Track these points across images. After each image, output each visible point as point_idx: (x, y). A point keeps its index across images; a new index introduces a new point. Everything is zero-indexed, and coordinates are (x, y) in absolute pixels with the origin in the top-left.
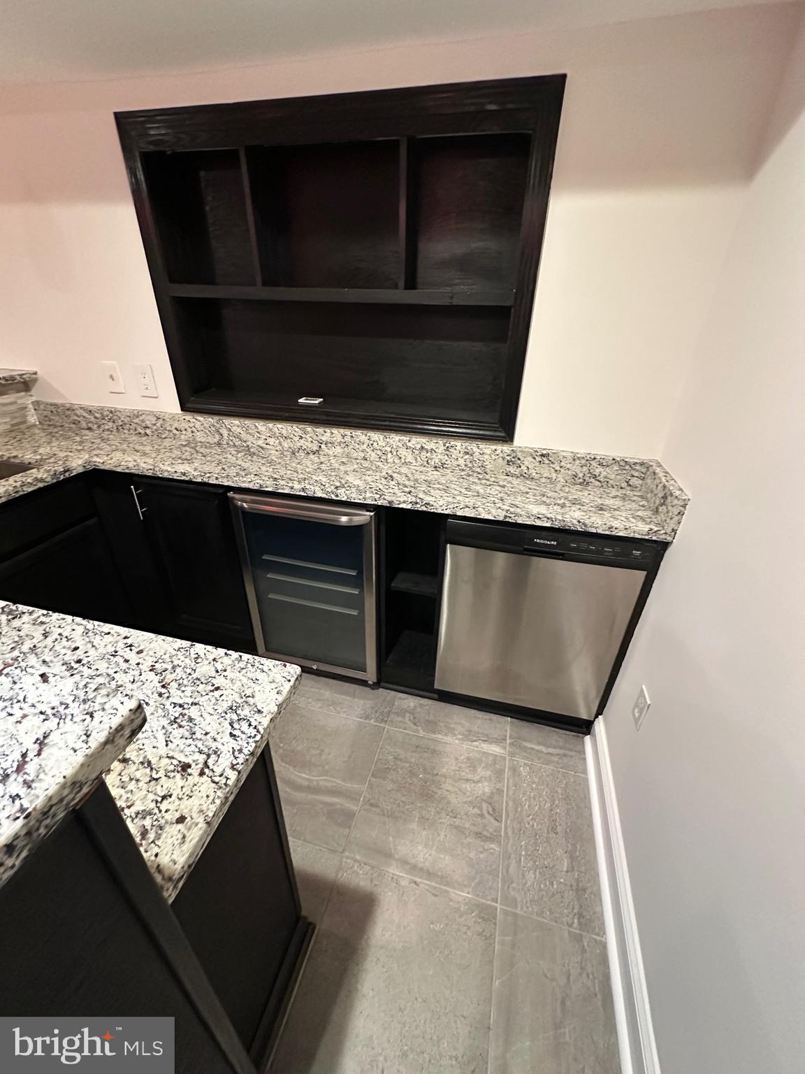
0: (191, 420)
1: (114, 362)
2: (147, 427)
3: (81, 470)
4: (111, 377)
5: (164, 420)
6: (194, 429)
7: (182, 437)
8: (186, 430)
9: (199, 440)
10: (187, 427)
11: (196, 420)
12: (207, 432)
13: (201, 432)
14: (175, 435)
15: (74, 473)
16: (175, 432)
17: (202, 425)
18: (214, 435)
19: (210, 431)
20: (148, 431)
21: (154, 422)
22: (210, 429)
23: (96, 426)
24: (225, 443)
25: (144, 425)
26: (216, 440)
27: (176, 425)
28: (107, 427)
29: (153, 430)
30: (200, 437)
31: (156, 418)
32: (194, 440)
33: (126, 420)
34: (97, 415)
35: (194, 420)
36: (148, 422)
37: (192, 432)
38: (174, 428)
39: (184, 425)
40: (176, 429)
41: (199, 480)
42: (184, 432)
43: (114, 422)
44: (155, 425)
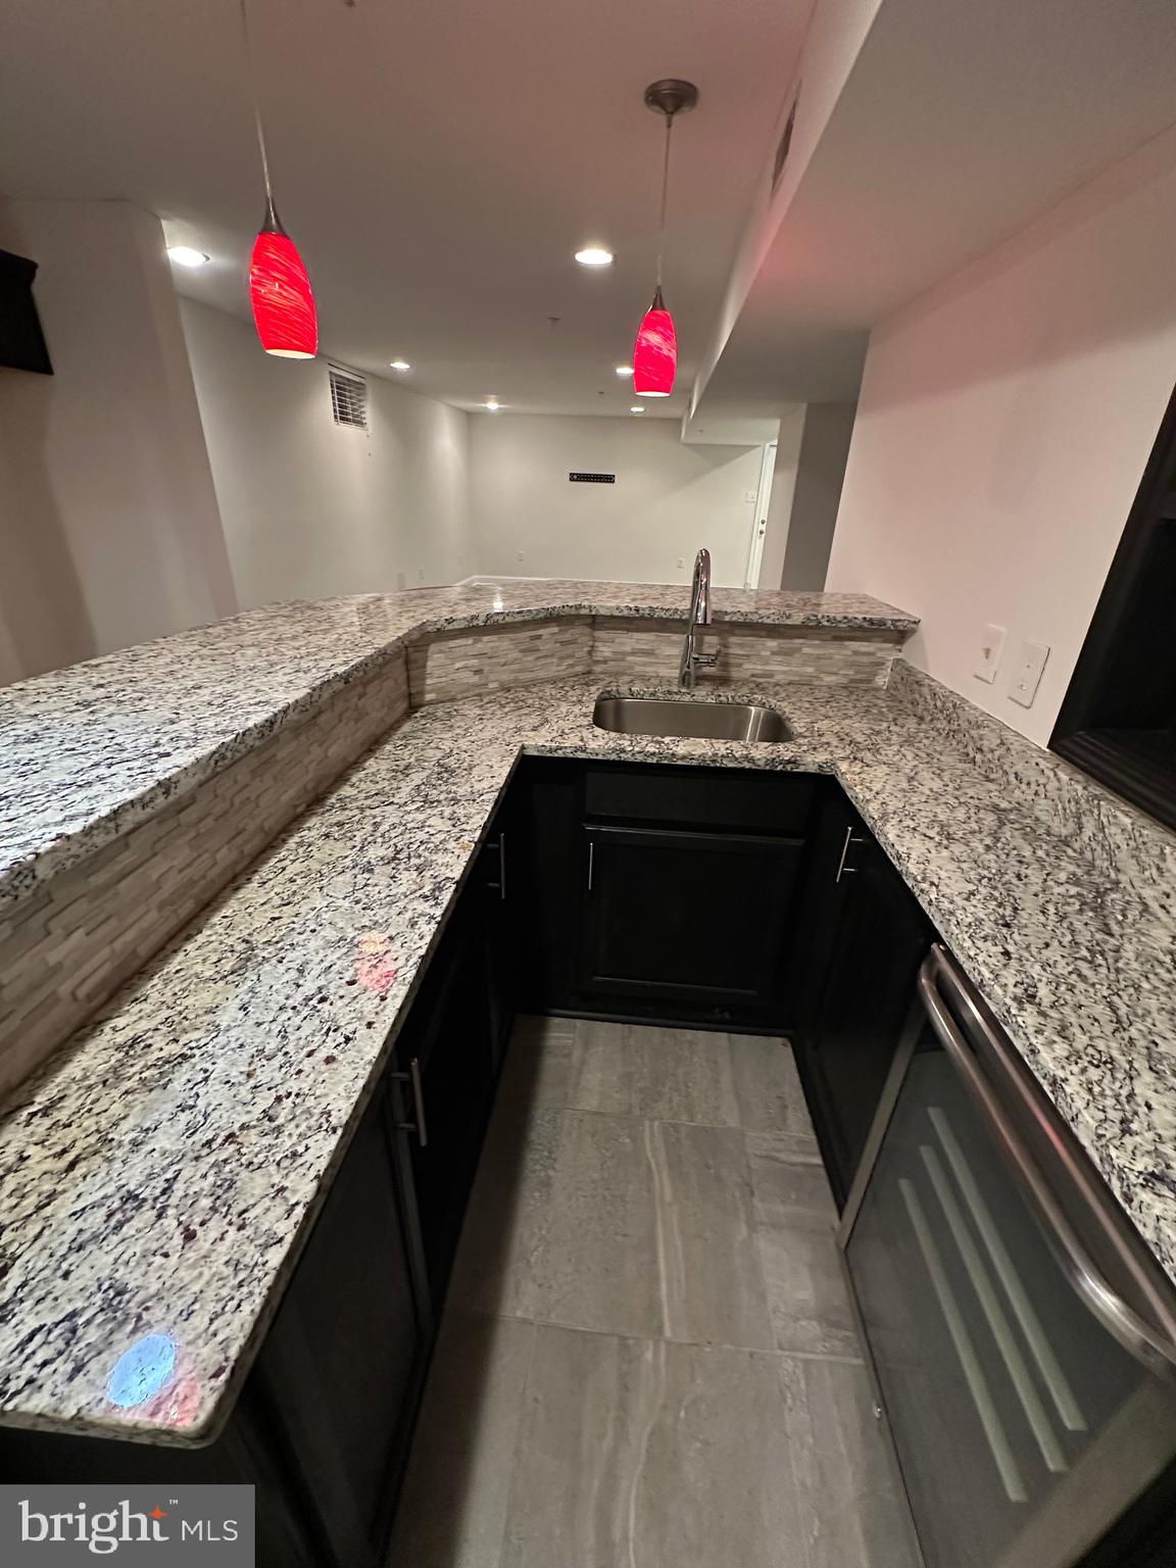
0: (1046, 771)
1: (1003, 629)
2: (980, 750)
3: (813, 769)
4: (987, 652)
5: (1008, 749)
6: (1041, 790)
7: (1017, 793)
8: (1029, 784)
9: (1038, 814)
10: (1033, 780)
11: (1055, 775)
12: (1060, 807)
13: (1050, 802)
14: (1009, 783)
15: (801, 769)
16: (1012, 778)
17: (1059, 789)
18: (1067, 820)
19: (1065, 810)
20: (979, 757)
21: (993, 746)
22: (1067, 805)
23: (929, 718)
24: (1077, 846)
25: (978, 744)
26: (1064, 832)
27: (1019, 768)
28: (939, 726)
29: (986, 759)
30: (1042, 809)
31: (999, 741)
32: (1031, 808)
33: (965, 725)
34: (939, 704)
35: (1051, 774)
36: (985, 742)
37: (1036, 794)
38: (1013, 770)
39: (1031, 775)
40: (1016, 773)
41: (910, 883)
42: (1024, 787)
43: (949, 722)
44: (992, 751)
